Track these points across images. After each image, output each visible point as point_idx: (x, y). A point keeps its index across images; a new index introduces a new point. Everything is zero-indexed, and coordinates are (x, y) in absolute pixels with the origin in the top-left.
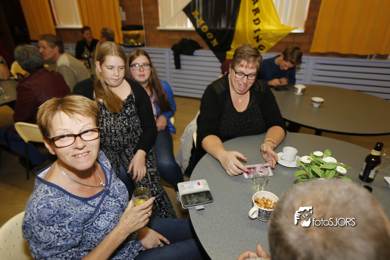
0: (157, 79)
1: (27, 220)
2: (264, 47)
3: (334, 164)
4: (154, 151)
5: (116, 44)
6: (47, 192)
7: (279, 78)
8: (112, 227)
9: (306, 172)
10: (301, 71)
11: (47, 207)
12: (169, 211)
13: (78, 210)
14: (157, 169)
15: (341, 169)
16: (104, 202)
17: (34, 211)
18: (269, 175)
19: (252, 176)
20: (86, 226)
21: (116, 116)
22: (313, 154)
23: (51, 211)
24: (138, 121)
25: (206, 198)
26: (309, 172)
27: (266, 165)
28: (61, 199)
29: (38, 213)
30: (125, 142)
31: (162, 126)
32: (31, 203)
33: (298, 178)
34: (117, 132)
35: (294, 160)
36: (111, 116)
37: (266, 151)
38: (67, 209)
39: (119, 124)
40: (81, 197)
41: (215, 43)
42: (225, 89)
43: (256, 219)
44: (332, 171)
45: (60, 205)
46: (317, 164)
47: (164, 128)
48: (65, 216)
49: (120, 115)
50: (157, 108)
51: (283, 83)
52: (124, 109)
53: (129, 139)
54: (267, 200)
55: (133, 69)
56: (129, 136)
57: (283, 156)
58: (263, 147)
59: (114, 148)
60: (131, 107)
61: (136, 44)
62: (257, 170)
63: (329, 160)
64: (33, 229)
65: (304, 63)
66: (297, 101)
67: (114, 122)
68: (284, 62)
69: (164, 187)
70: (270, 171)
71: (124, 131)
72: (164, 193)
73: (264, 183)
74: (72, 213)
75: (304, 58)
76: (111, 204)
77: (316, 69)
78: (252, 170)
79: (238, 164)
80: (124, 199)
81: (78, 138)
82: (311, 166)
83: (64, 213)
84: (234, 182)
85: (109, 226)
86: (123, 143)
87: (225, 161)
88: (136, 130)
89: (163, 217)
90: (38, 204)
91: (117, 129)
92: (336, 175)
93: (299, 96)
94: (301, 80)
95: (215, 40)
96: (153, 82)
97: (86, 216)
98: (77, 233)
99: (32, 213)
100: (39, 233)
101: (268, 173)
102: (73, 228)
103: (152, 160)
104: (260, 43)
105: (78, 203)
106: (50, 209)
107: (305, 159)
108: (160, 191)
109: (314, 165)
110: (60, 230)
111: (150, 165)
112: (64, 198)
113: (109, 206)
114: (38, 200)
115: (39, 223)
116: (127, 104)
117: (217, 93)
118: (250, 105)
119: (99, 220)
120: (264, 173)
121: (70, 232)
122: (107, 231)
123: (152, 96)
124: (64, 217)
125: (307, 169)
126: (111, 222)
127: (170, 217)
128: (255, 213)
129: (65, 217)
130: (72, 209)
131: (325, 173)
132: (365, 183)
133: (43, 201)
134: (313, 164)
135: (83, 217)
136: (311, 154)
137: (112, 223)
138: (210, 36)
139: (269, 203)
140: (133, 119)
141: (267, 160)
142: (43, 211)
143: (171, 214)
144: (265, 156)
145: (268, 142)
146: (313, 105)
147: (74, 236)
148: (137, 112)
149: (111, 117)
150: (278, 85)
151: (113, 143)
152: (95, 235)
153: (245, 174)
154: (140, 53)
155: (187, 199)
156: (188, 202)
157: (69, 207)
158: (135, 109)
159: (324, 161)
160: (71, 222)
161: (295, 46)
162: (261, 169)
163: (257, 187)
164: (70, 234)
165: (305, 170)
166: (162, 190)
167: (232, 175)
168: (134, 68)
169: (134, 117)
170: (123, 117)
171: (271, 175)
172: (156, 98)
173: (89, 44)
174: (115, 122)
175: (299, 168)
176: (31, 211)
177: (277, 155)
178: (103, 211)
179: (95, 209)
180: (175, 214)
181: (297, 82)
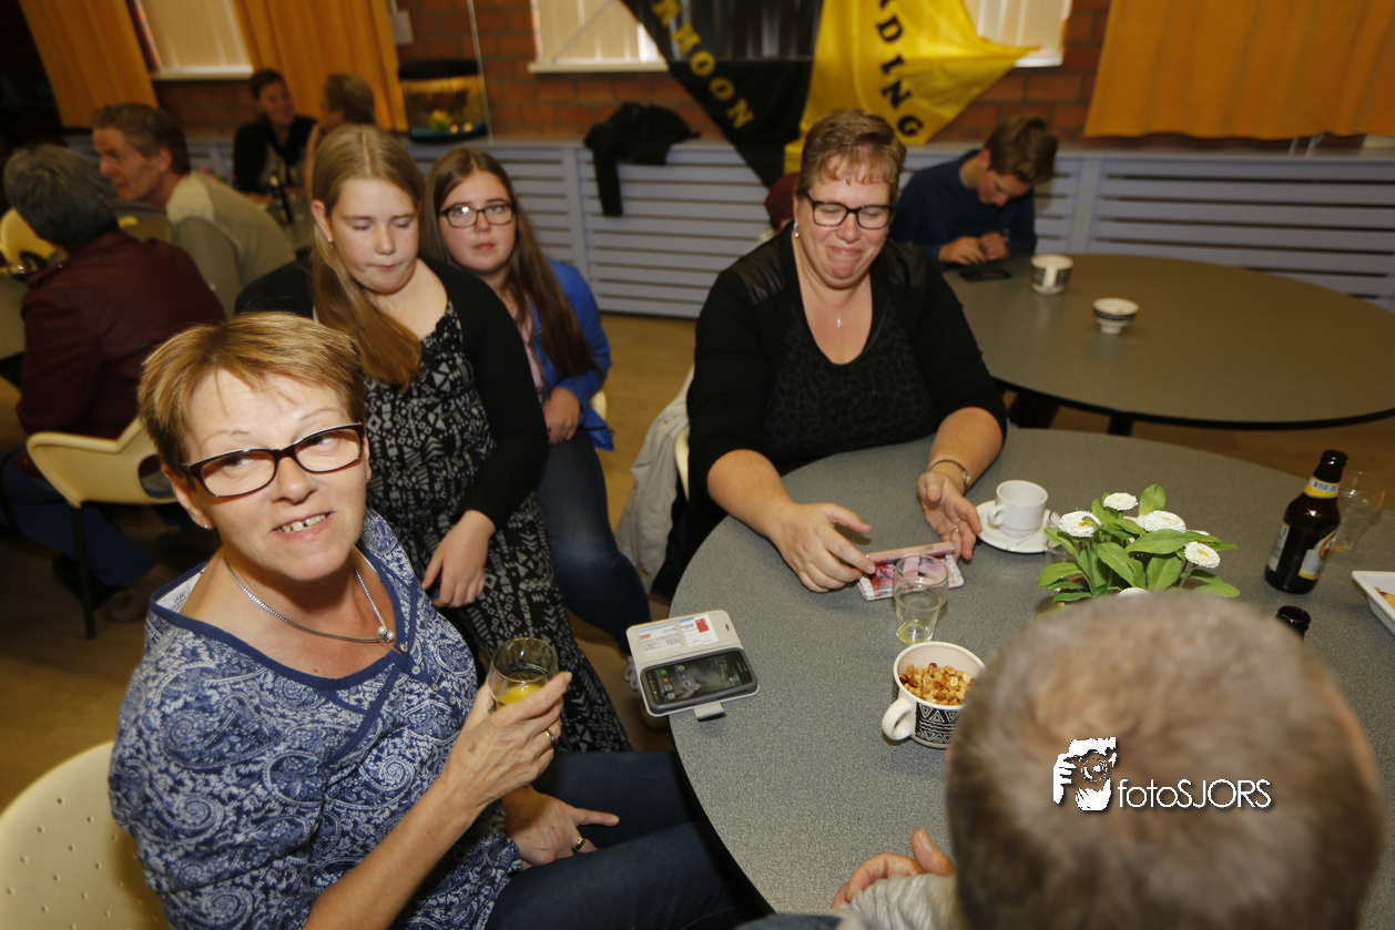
0: (540, 257)
1: (127, 753)
2: (920, 125)
3: (1175, 535)
4: (541, 519)
5: (381, 131)
6: (194, 655)
7: (977, 234)
8: (425, 784)
9: (1080, 568)
10: (1056, 207)
11: (198, 705)
12: (604, 727)
13: (305, 721)
14: (555, 582)
15: (1201, 552)
16: (392, 697)
17: (149, 721)
18: (951, 586)
19: (888, 590)
20: (333, 779)
21: (400, 396)
22: (1101, 502)
23: (211, 719)
24: (480, 412)
25: (730, 675)
26: (1090, 569)
27: (938, 548)
28: (245, 681)
29: (166, 728)
30: (439, 492)
31: (562, 426)
32: (137, 694)
33: (1053, 590)
34: (406, 456)
35: (1038, 529)
36: (380, 397)
37: (940, 500)
38: (265, 715)
39: (413, 427)
40: (315, 674)
41: (741, 114)
42: (781, 287)
43: (911, 741)
44: (1169, 560)
45: (241, 702)
46: (1115, 539)
47: (571, 434)
48: (260, 739)
49: (415, 394)
50: (542, 364)
51: (990, 250)
52: (427, 371)
53: (449, 480)
54: (946, 674)
55: (450, 222)
56: (450, 469)
57: (997, 514)
58: (926, 486)
59: (398, 516)
60: (451, 362)
61: (454, 130)
62: (907, 569)
63: (1159, 521)
64: (147, 784)
65: (1066, 175)
66: (1044, 317)
67: (395, 419)
68: (993, 175)
69: (582, 645)
70: (953, 570)
71: (431, 452)
72: (584, 667)
73: (932, 613)
74: (285, 728)
75: (1065, 158)
76: (419, 703)
77: (1108, 198)
78: (890, 569)
79: (841, 548)
80: (460, 688)
81: (286, 462)
82: (1095, 545)
83: (257, 726)
84: (828, 614)
85: (414, 781)
86: (432, 496)
87: (795, 540)
88: (476, 445)
89: (584, 750)
90: (163, 695)
91: (406, 444)
92: (1183, 575)
93: (1047, 296)
94: (1056, 238)
95: (742, 106)
96: (525, 268)
97: (332, 742)
98: (304, 800)
99: (143, 727)
100: (169, 799)
101: (947, 578)
102: (288, 783)
103: (533, 550)
104: (906, 108)
105: (304, 697)
106: (207, 715)
107: (1076, 523)
108: (567, 658)
109: (1106, 541)
110: (243, 787)
111: (529, 568)
112: (253, 679)
113: (412, 711)
114: (165, 684)
115: (169, 762)
116: (436, 352)
117: (753, 298)
118: (875, 337)
119: (378, 758)
120: (933, 578)
121: (280, 794)
122: (407, 798)
123: (522, 319)
124: (258, 741)
125: (1082, 558)
126: (422, 767)
127: (608, 750)
128: (904, 722)
129: (261, 743)
130: (283, 716)
131: (1145, 570)
132: (1287, 595)
133: (183, 687)
134: (1102, 538)
135: (324, 745)
136: (1095, 503)
137: (425, 769)
138: (722, 89)
139: (954, 682)
140: (460, 404)
141: (942, 530)
142: (183, 719)
143: (612, 737)
144: (934, 517)
145: (943, 468)
146: (1098, 327)
147: (292, 811)
148: (473, 379)
149: (383, 402)
150: (973, 259)
151: (395, 495)
152: (366, 812)
153: (865, 584)
154: (473, 162)
155: (660, 682)
156: (666, 693)
157: (272, 710)
158: (467, 367)
159: (1138, 527)
160: (282, 760)
161: (1031, 115)
162: (920, 564)
163: (910, 630)
164: (281, 804)
165: (1075, 562)
166: (573, 655)
167: (819, 589)
168: (456, 221)
169: (463, 398)
170: (424, 400)
171: (956, 585)
172: (538, 325)
173: (283, 138)
174: (398, 418)
175: (1053, 556)
176: (140, 722)
177: (976, 511)
178: (392, 724)
179: (364, 719)
180: (626, 736)
181: (1041, 245)
